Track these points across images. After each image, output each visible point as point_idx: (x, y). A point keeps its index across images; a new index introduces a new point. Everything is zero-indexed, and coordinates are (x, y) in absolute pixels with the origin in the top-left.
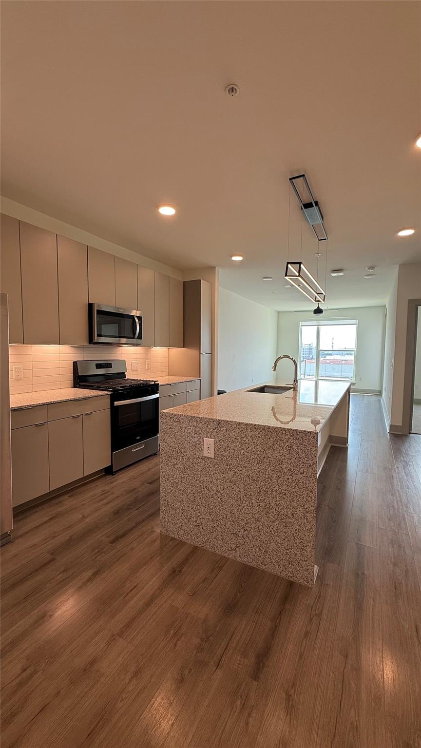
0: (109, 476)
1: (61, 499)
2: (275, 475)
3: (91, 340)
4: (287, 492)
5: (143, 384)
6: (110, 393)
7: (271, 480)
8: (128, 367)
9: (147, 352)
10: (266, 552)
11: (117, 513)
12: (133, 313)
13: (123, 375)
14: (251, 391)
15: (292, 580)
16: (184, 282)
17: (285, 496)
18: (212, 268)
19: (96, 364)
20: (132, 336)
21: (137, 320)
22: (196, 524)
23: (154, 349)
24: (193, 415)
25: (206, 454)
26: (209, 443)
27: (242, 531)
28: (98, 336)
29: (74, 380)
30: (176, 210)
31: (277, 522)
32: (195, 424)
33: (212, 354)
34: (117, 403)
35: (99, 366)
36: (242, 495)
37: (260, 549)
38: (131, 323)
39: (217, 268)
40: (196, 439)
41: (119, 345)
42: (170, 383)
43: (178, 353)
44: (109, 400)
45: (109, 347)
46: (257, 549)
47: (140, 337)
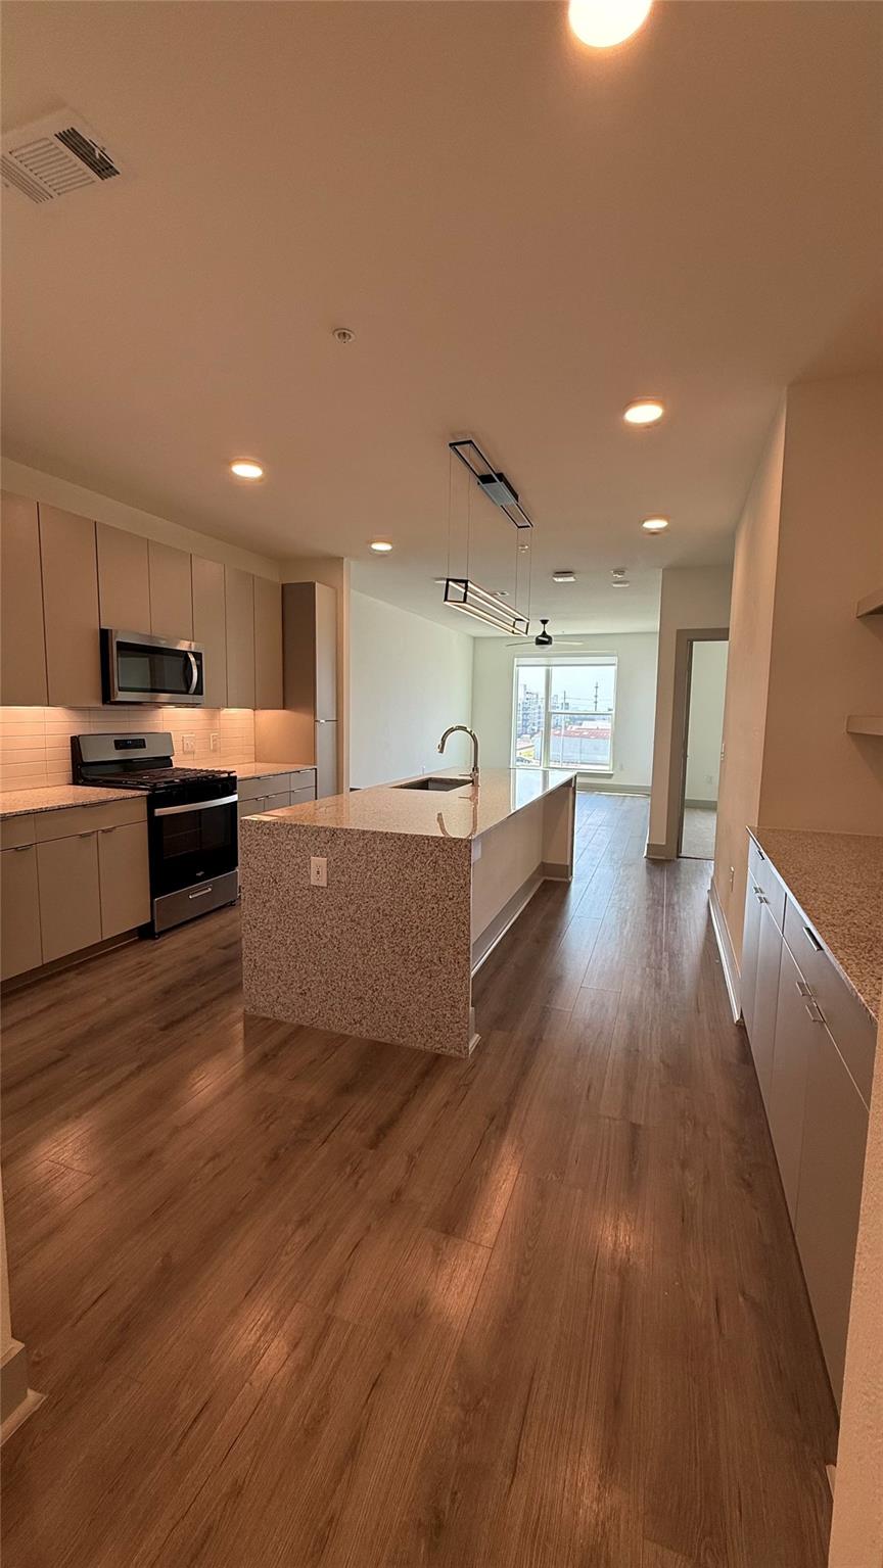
0: (147, 942)
1: (64, 977)
2: (414, 906)
3: (107, 697)
4: (431, 928)
5: (206, 777)
6: (146, 793)
7: (410, 912)
8: (177, 746)
9: (212, 718)
10: (404, 1017)
11: (168, 992)
12: (183, 646)
13: (166, 761)
14: (401, 787)
15: (440, 1052)
16: (283, 585)
17: (428, 934)
18: (337, 561)
19: (115, 741)
20: (184, 689)
21: (192, 659)
22: (299, 991)
23: (225, 711)
24: (294, 823)
25: (313, 882)
26: (318, 863)
27: (370, 992)
28: (120, 689)
29: (73, 771)
30: (264, 471)
31: (419, 973)
32: (297, 836)
33: (338, 722)
34: (158, 812)
35: (121, 745)
36: (369, 937)
37: (395, 1016)
38: (182, 663)
39: (345, 560)
40: (299, 860)
41: (159, 705)
42: (258, 774)
43: (272, 719)
44: (144, 807)
45: (141, 708)
46: (392, 1017)
47: (199, 691)
